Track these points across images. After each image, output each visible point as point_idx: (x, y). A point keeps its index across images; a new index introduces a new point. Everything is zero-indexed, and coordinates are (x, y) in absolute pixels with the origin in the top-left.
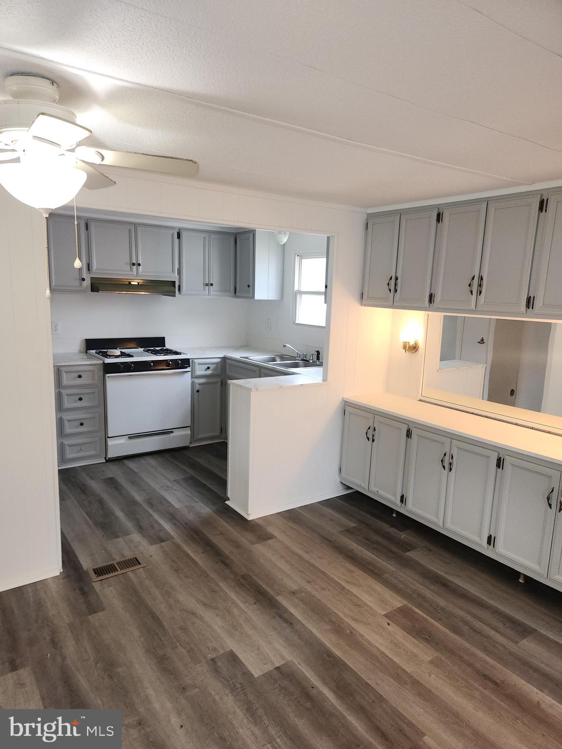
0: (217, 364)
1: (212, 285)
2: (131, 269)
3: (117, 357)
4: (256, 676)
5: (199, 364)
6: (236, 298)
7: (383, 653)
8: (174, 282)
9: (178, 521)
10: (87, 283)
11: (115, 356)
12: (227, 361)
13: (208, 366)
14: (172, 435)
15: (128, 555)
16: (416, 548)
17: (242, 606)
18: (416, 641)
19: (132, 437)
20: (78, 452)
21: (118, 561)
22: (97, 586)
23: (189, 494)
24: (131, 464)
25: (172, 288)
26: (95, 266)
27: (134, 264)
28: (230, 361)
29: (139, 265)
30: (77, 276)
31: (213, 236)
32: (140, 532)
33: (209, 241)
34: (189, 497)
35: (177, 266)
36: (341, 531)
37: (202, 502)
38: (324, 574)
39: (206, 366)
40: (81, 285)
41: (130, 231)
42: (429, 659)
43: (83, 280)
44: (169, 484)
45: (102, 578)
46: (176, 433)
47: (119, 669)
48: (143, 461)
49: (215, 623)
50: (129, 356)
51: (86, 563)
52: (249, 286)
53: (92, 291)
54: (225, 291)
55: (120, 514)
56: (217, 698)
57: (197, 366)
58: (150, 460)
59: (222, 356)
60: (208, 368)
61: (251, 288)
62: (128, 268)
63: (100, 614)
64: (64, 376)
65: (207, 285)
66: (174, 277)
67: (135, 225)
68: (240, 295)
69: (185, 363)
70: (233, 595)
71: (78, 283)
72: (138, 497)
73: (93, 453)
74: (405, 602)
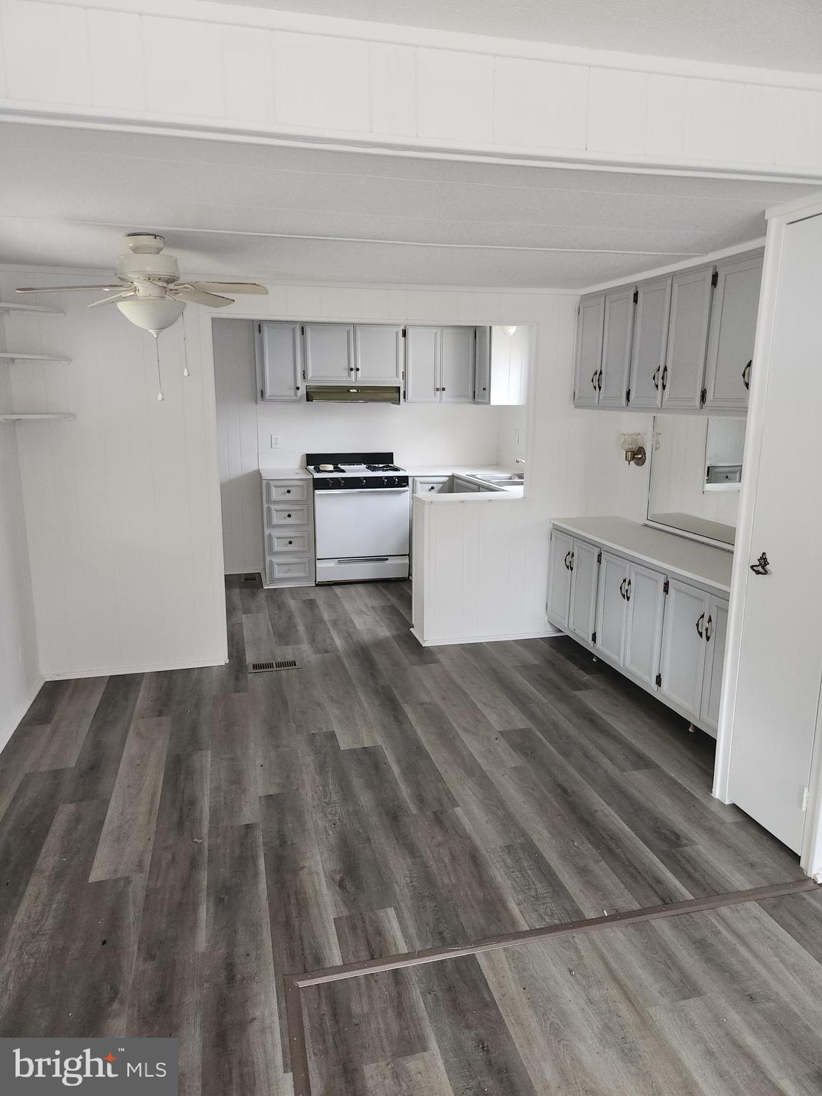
0: (444, 483)
1: (444, 389)
2: (349, 375)
3: (331, 472)
4: (342, 748)
5: (421, 483)
6: (476, 404)
7: (471, 754)
8: (399, 387)
9: (352, 639)
10: (302, 392)
11: (328, 472)
12: (456, 480)
13: (432, 485)
14: (387, 562)
15: (290, 658)
16: (591, 689)
17: (365, 704)
18: (513, 753)
19: (342, 560)
20: (287, 572)
21: (277, 662)
22: (250, 676)
23: (378, 619)
24: (338, 590)
25: (396, 395)
26: (310, 374)
27: (352, 369)
28: (460, 481)
29: (358, 370)
30: (292, 385)
31: (446, 331)
32: (311, 644)
33: (442, 337)
34: (377, 621)
35: (401, 370)
36: (517, 666)
37: (386, 628)
38: (465, 694)
39: (430, 486)
40: (296, 394)
41: (348, 332)
42: (513, 765)
43: (298, 388)
44: (365, 609)
45: (256, 671)
46: (391, 561)
47: (236, 728)
48: (352, 588)
49: (333, 712)
50: (343, 471)
51: (250, 658)
52: (484, 389)
53: (307, 401)
54: (460, 396)
55: (301, 629)
56: (300, 756)
57: (419, 485)
58: (360, 588)
59: (451, 474)
60: (433, 488)
61: (487, 391)
62: (346, 372)
63: (243, 694)
64: (274, 490)
65: (438, 390)
66: (398, 382)
67: (354, 325)
68: (479, 401)
69: (403, 481)
70: (363, 698)
71: (292, 393)
72: (326, 616)
73: (302, 574)
74: (531, 726)
